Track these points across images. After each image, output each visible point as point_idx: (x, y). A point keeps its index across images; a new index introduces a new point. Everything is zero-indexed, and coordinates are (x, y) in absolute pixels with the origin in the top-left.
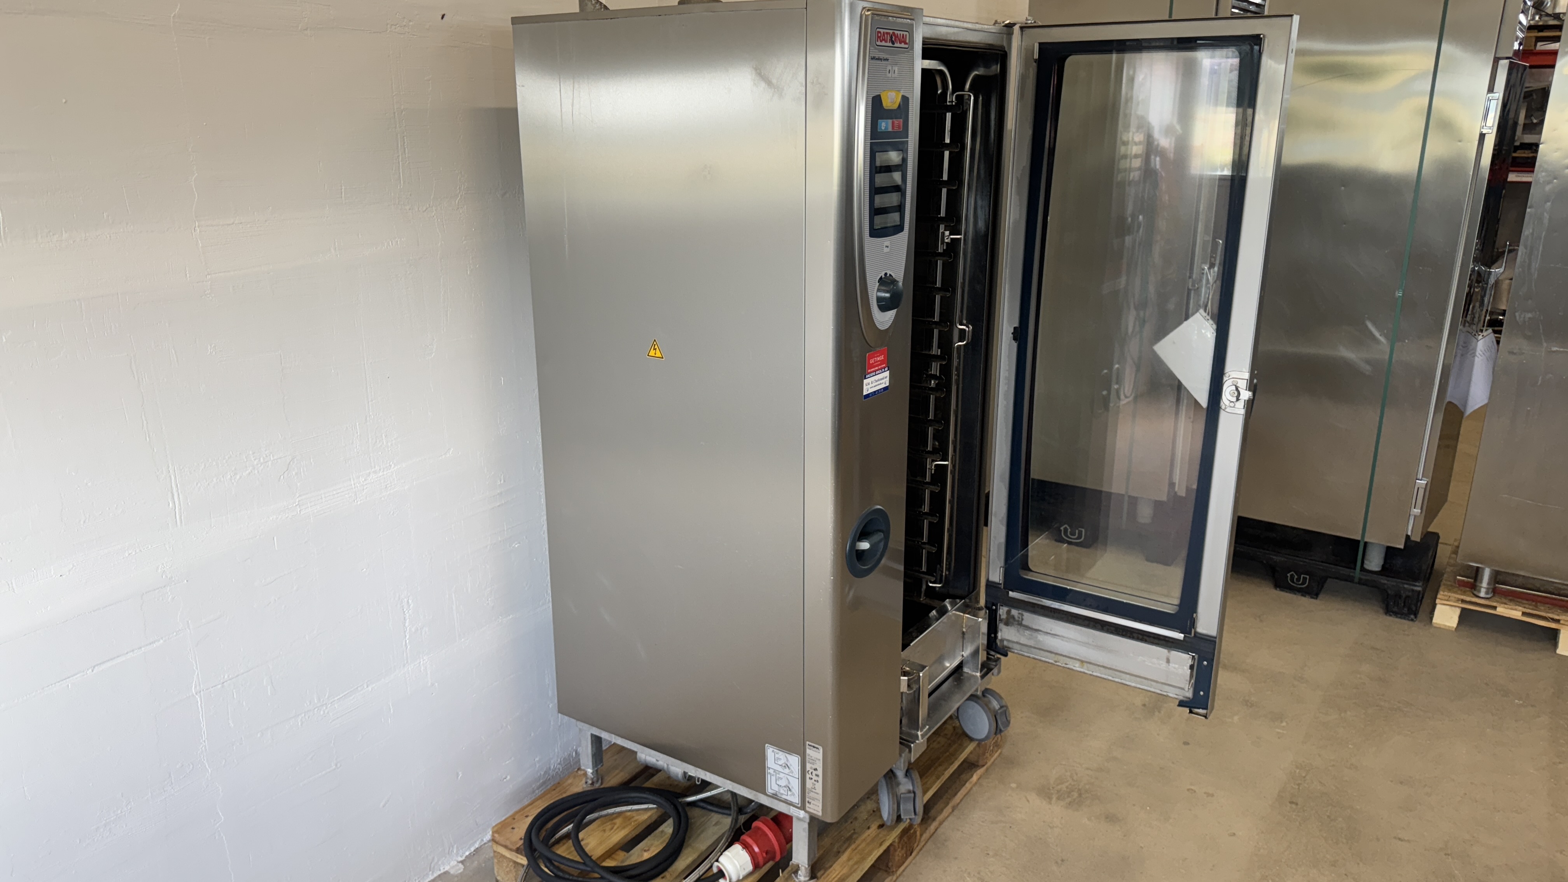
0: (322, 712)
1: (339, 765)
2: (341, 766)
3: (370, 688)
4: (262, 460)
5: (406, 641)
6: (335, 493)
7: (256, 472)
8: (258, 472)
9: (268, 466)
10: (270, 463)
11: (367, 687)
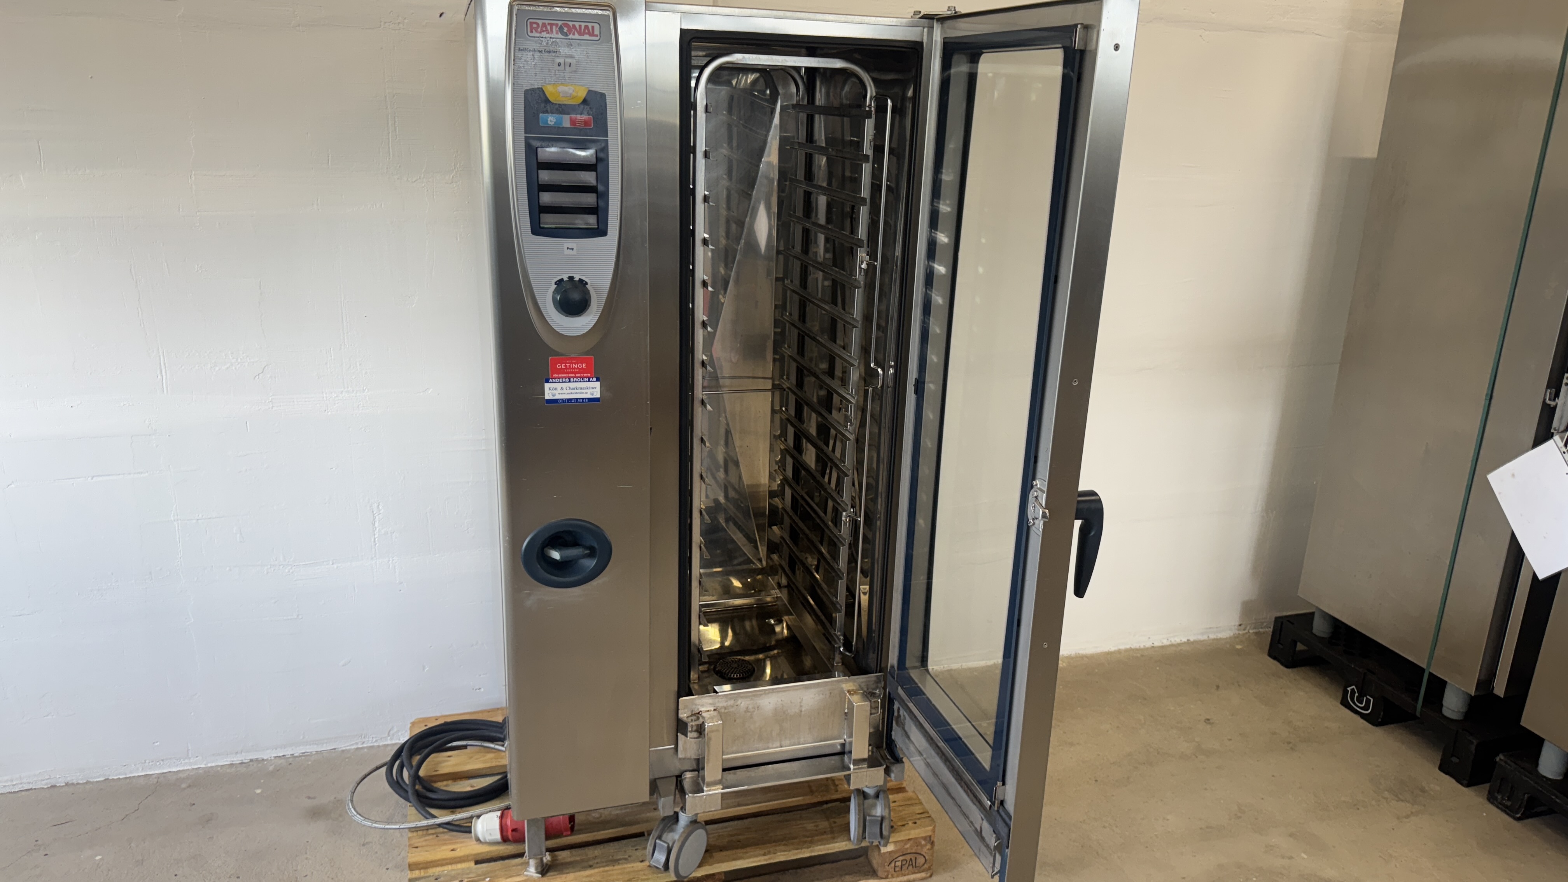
0: (287, 571)
1: (300, 617)
2: (302, 618)
3: (335, 566)
4: (239, 360)
5: (375, 539)
6: (306, 400)
7: (234, 368)
8: (236, 369)
9: (244, 366)
10: (246, 364)
11: (333, 564)
